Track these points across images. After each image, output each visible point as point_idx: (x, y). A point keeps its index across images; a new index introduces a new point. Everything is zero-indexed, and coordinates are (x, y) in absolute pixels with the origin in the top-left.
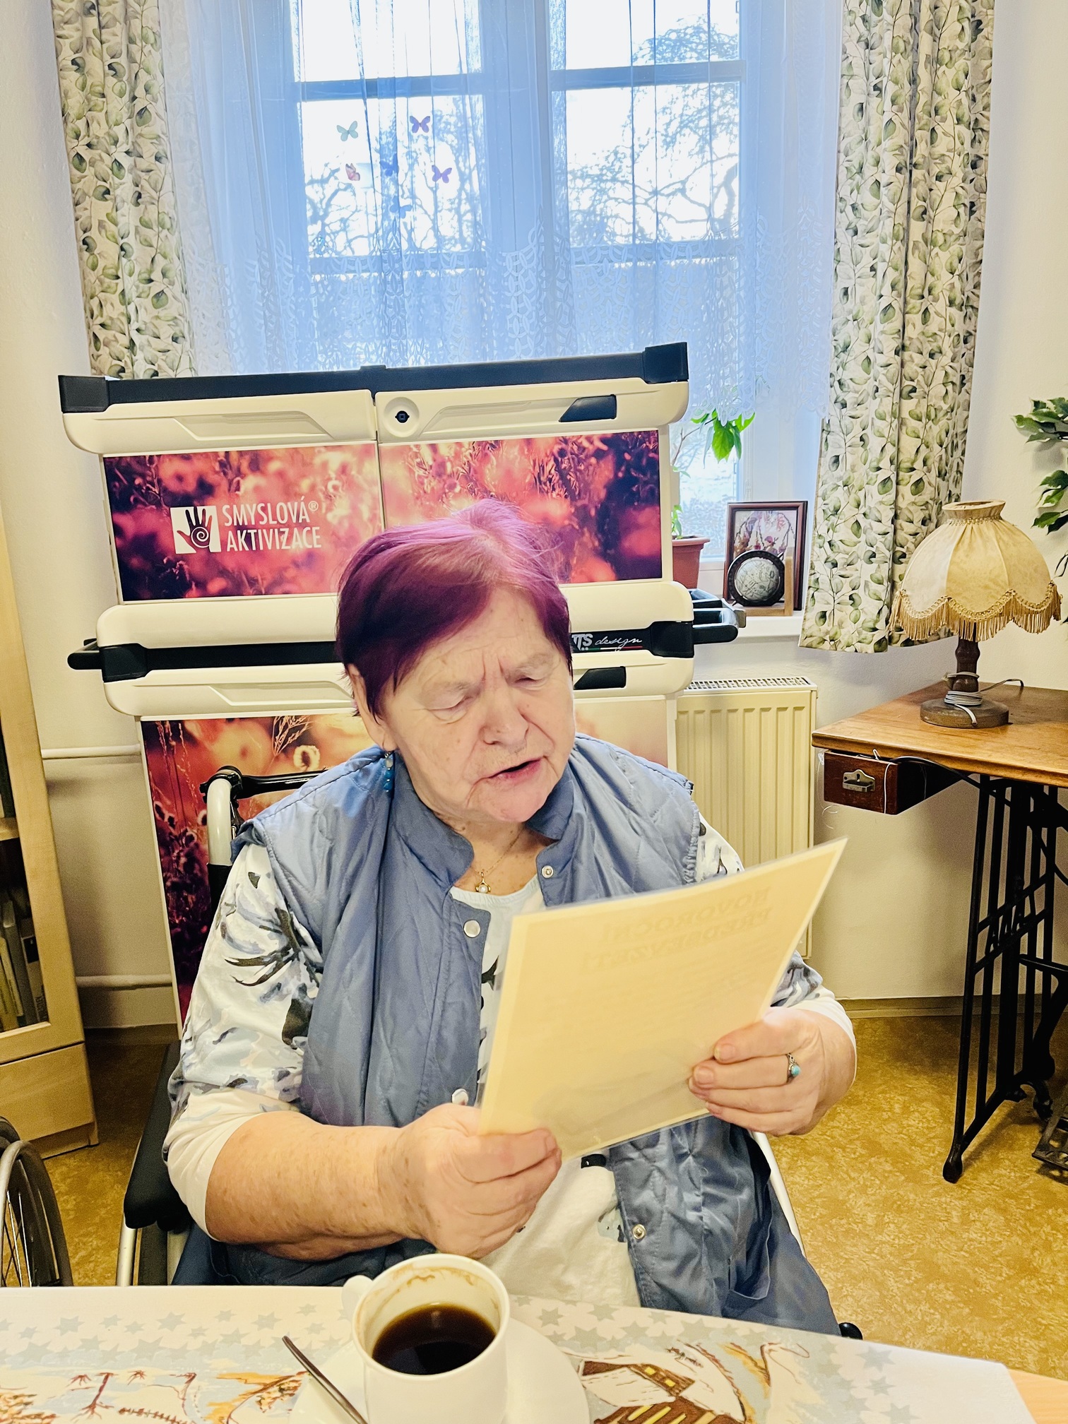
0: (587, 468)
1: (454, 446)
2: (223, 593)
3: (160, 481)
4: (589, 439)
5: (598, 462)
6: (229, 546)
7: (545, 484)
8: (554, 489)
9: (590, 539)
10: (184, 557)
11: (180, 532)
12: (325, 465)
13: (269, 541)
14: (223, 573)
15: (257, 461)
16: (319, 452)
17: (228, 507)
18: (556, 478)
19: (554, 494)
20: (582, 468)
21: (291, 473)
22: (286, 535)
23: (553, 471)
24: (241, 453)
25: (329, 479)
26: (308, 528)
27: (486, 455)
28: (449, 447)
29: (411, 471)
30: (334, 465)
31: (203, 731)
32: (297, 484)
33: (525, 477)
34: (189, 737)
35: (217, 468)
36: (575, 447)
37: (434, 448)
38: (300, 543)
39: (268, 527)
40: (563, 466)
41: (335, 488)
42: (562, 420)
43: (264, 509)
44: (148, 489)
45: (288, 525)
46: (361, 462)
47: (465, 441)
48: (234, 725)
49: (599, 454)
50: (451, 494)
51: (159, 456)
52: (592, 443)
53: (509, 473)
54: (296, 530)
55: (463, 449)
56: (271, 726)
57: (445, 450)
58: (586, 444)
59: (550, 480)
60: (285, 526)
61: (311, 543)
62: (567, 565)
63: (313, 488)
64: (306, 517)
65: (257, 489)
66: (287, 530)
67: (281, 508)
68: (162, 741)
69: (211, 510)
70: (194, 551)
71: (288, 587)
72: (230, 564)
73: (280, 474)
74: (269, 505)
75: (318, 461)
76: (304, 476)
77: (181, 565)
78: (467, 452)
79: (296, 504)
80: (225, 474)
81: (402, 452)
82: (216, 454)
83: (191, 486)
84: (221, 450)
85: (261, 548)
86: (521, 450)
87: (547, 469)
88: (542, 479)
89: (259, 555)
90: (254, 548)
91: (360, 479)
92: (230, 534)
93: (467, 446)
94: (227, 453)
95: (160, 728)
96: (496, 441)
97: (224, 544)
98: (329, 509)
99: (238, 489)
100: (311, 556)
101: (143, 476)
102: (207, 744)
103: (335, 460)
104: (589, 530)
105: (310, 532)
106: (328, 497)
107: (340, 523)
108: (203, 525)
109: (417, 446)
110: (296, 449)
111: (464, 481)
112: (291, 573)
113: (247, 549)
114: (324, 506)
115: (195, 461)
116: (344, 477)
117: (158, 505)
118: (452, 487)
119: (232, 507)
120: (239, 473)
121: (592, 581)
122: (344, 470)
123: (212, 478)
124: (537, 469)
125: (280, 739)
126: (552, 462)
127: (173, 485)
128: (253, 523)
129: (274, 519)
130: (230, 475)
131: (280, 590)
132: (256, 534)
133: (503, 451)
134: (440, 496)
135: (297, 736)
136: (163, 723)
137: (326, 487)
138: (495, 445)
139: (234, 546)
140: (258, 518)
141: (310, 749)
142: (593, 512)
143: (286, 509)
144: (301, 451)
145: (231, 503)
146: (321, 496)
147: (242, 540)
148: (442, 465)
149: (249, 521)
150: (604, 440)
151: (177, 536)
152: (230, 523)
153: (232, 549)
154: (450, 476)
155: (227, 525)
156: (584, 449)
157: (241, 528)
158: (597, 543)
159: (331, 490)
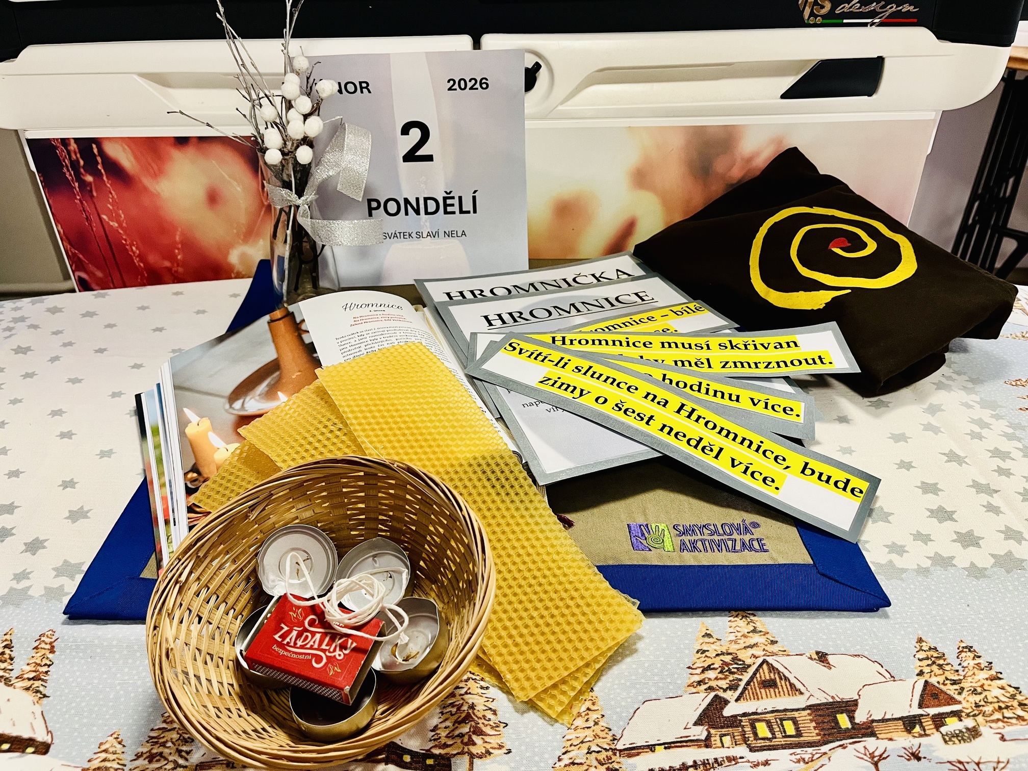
31: (136, 158)
34: (115, 169)
48: (190, 150)
68: (69, 175)
95: (61, 151)
102: (147, 181)
136: (65, 142)
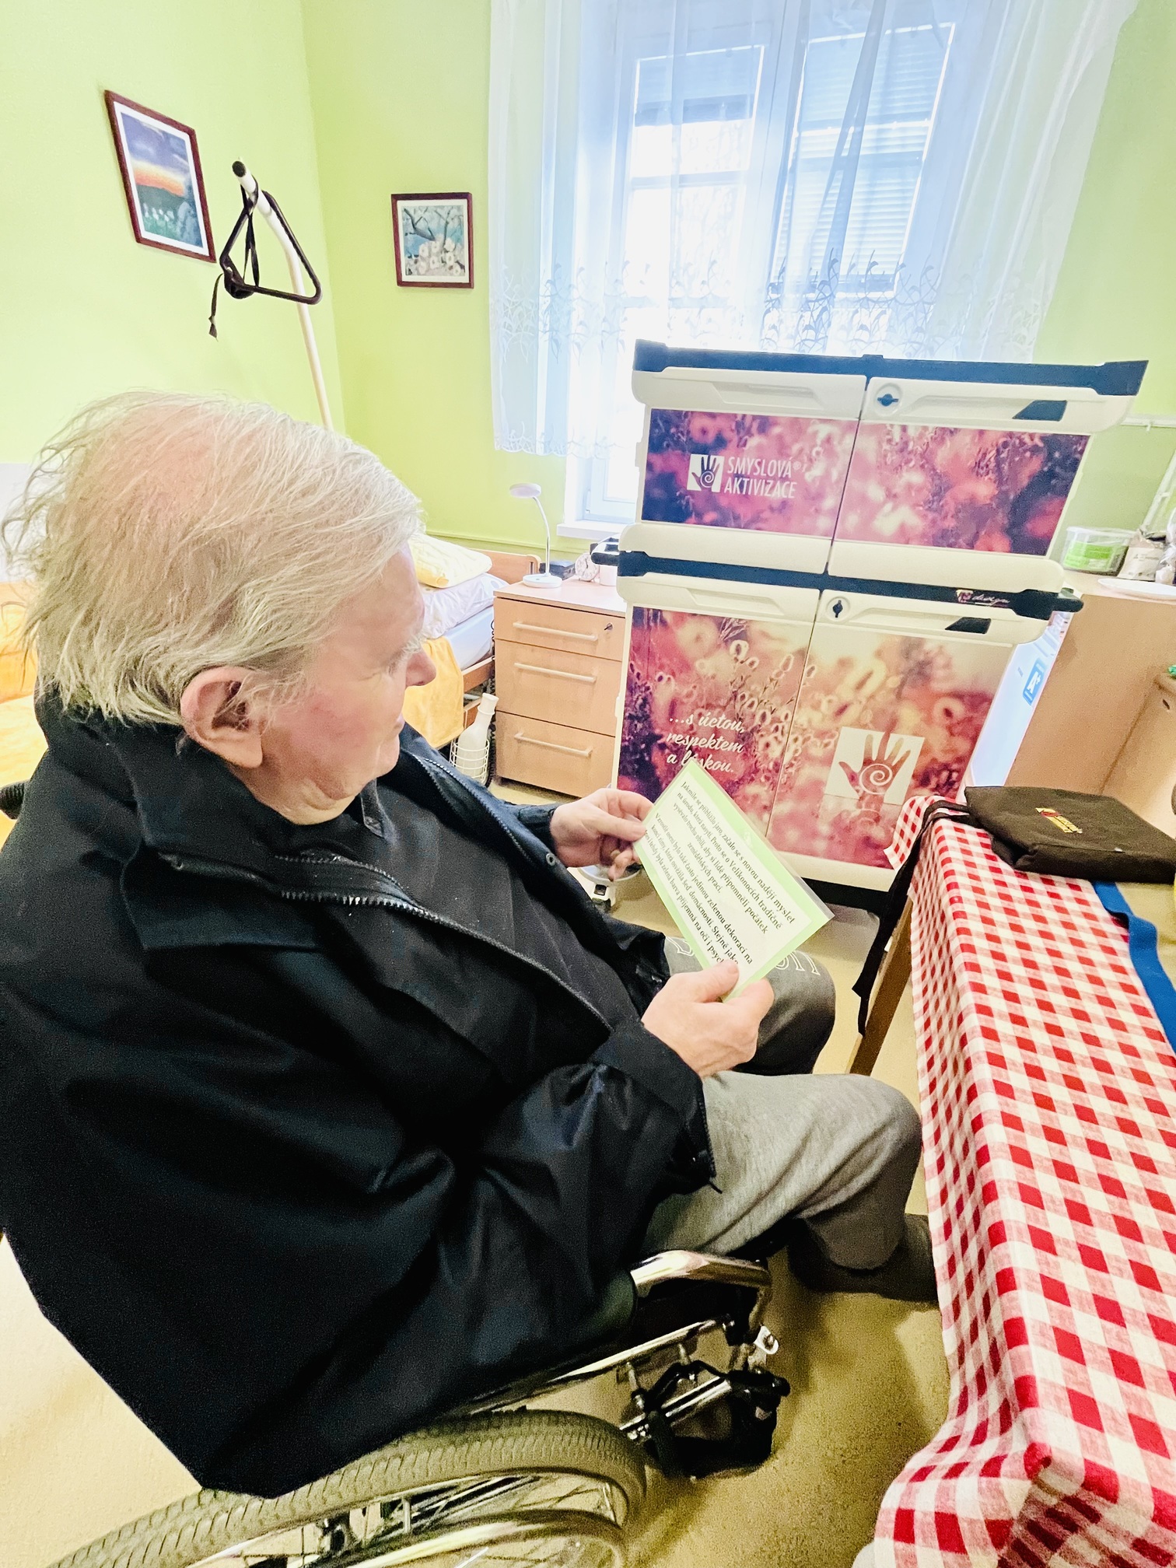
0: (1021, 460)
1: (920, 430)
2: (714, 524)
3: (688, 432)
4: (1032, 436)
5: (1031, 457)
6: (726, 489)
7: (982, 468)
8: (988, 473)
9: (1002, 518)
10: (692, 493)
11: (693, 474)
12: (815, 433)
13: (757, 489)
14: (717, 508)
15: (764, 424)
16: (814, 423)
17: (733, 458)
18: (992, 465)
19: (986, 478)
20: (1017, 459)
21: (788, 439)
22: (770, 486)
23: (992, 459)
24: (754, 418)
25: (814, 446)
26: (788, 483)
27: (943, 439)
28: (916, 428)
29: (880, 444)
30: (822, 436)
31: (673, 619)
32: (791, 448)
33: (968, 461)
34: (664, 622)
35: (733, 427)
36: (1017, 441)
37: (904, 429)
38: (780, 493)
39: (759, 478)
40: (1003, 456)
41: (818, 453)
42: (1017, 417)
43: (760, 464)
44: (679, 437)
45: (774, 478)
46: (843, 436)
47: (932, 426)
48: (696, 619)
49: (1035, 450)
50: (905, 468)
51: (692, 412)
52: (1032, 440)
53: (957, 456)
54: (778, 483)
55: (927, 433)
56: (721, 623)
57: (911, 432)
58: (1027, 440)
59: (987, 466)
60: (772, 478)
61: (787, 494)
62: (976, 536)
63: (801, 451)
64: (790, 474)
65: (759, 447)
66: (771, 482)
67: (773, 464)
68: (645, 621)
69: (720, 460)
70: (698, 489)
71: (760, 525)
72: (723, 502)
73: (780, 437)
74: (764, 461)
75: (810, 430)
76: (796, 441)
77: (688, 499)
78: (929, 435)
79: (784, 462)
80: (738, 432)
81: (876, 429)
82: (735, 416)
83: (711, 438)
84: (740, 412)
85: (749, 493)
86: (973, 439)
87: (988, 457)
88: (982, 464)
89: (746, 498)
90: (744, 493)
91: (838, 449)
92: (730, 480)
93: (930, 430)
94: (744, 416)
95: (646, 613)
96: (956, 429)
97: (723, 486)
98: (808, 469)
99: (745, 445)
100: (784, 504)
101: (677, 427)
102: (674, 628)
103: (824, 431)
104: (1003, 513)
105: (789, 485)
106: (811, 460)
107: (814, 480)
108: (711, 470)
109: (892, 426)
110: (797, 419)
111: (918, 457)
112: (766, 514)
113: (739, 492)
114: (805, 466)
115: (718, 418)
116: (827, 446)
117: (684, 451)
118: (908, 462)
119: (736, 460)
120: (749, 433)
121: (990, 549)
122: (828, 440)
123: (727, 435)
124: (980, 455)
125: (724, 633)
126: (994, 452)
127: (696, 435)
128: (749, 473)
129: (765, 472)
130: (741, 435)
131: (754, 526)
132: (748, 482)
133: (957, 437)
134: (898, 468)
135: (737, 632)
136: (648, 610)
137: (811, 452)
138: (953, 432)
139: (730, 489)
140: (754, 469)
141: (743, 644)
142: (1012, 497)
143: (776, 465)
144: (801, 421)
145: (737, 455)
146: (805, 458)
147: (737, 485)
148: (906, 443)
149: (746, 473)
150: (1043, 438)
151: (690, 476)
152: (731, 472)
153: (728, 491)
154: (910, 453)
155: (729, 472)
156: (1025, 444)
157: (738, 476)
158: (1006, 522)
159: (814, 454)
